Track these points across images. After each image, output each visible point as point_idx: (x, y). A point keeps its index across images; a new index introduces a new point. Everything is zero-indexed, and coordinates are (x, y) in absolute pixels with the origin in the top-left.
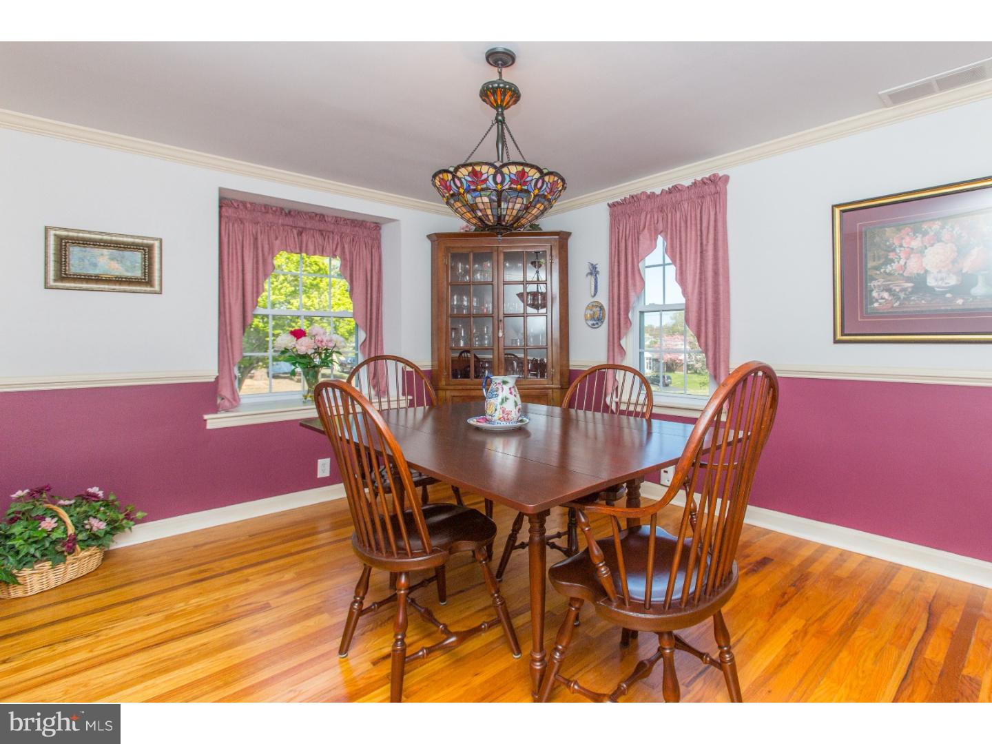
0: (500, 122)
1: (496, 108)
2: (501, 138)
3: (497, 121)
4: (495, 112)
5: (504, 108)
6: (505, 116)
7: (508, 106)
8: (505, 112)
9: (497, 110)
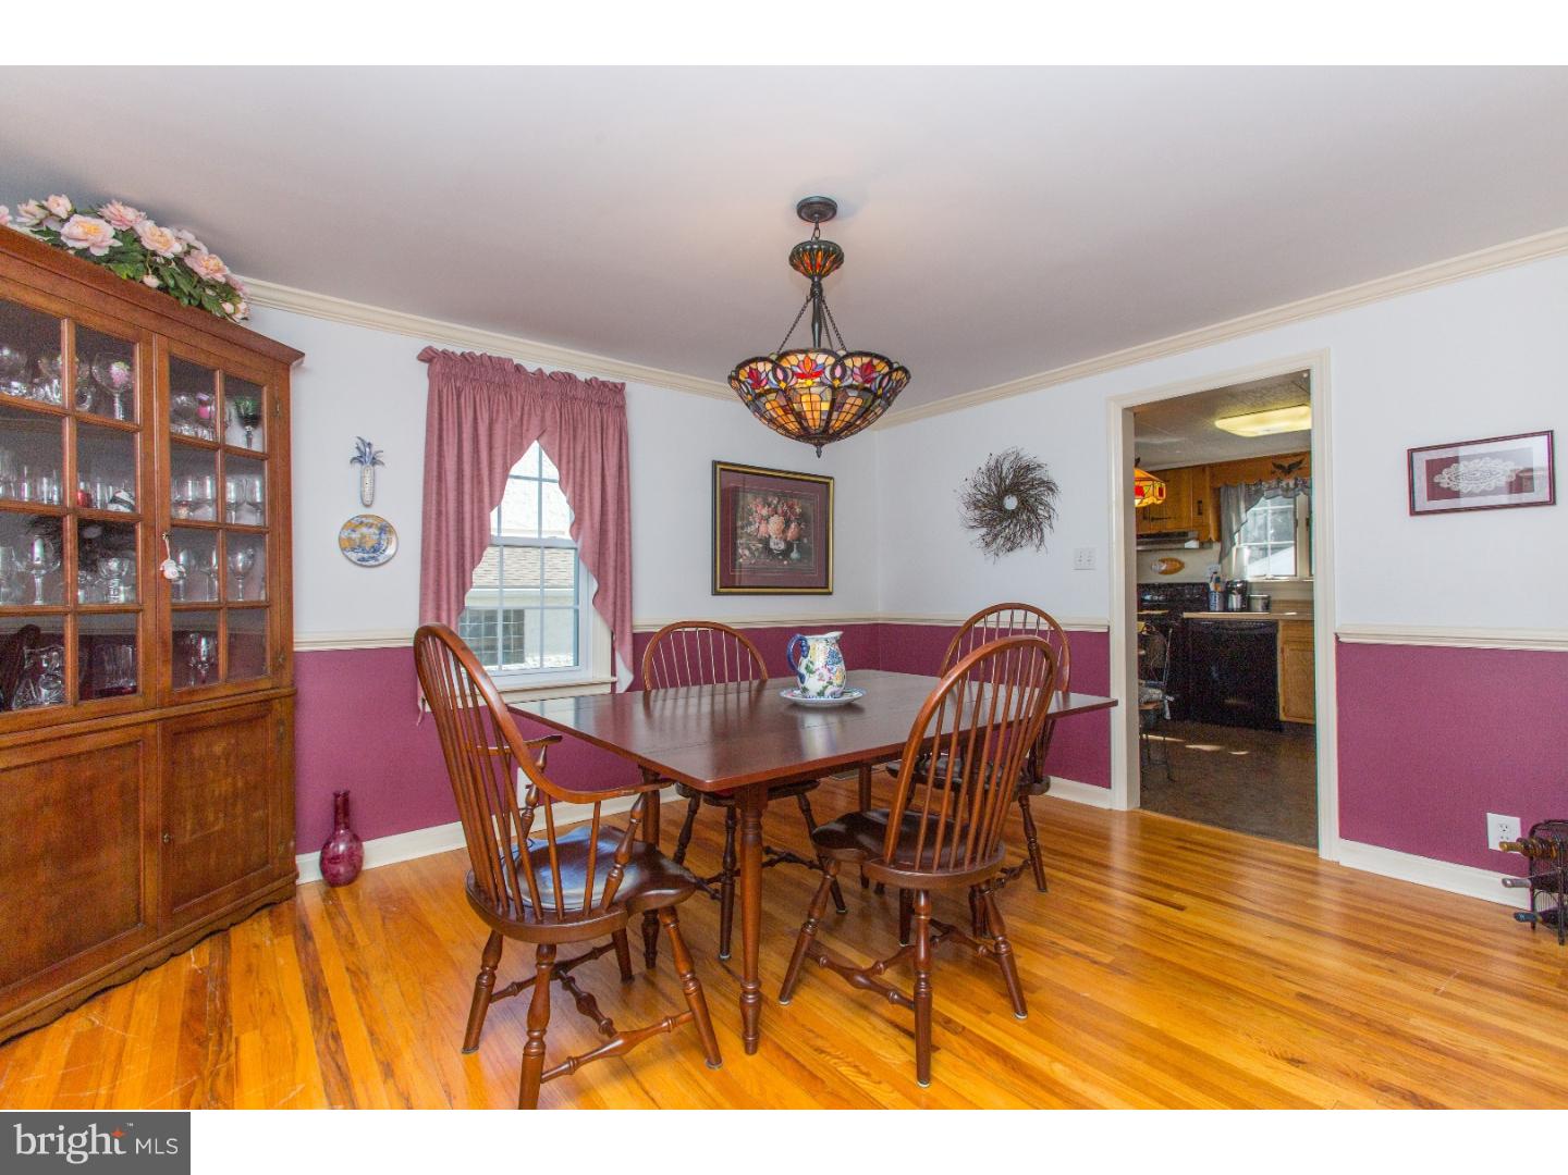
0: (817, 294)
1: (812, 278)
2: (818, 316)
3: (813, 294)
4: (810, 282)
5: (821, 276)
6: (824, 286)
7: (827, 273)
8: (824, 281)
9: (813, 280)
